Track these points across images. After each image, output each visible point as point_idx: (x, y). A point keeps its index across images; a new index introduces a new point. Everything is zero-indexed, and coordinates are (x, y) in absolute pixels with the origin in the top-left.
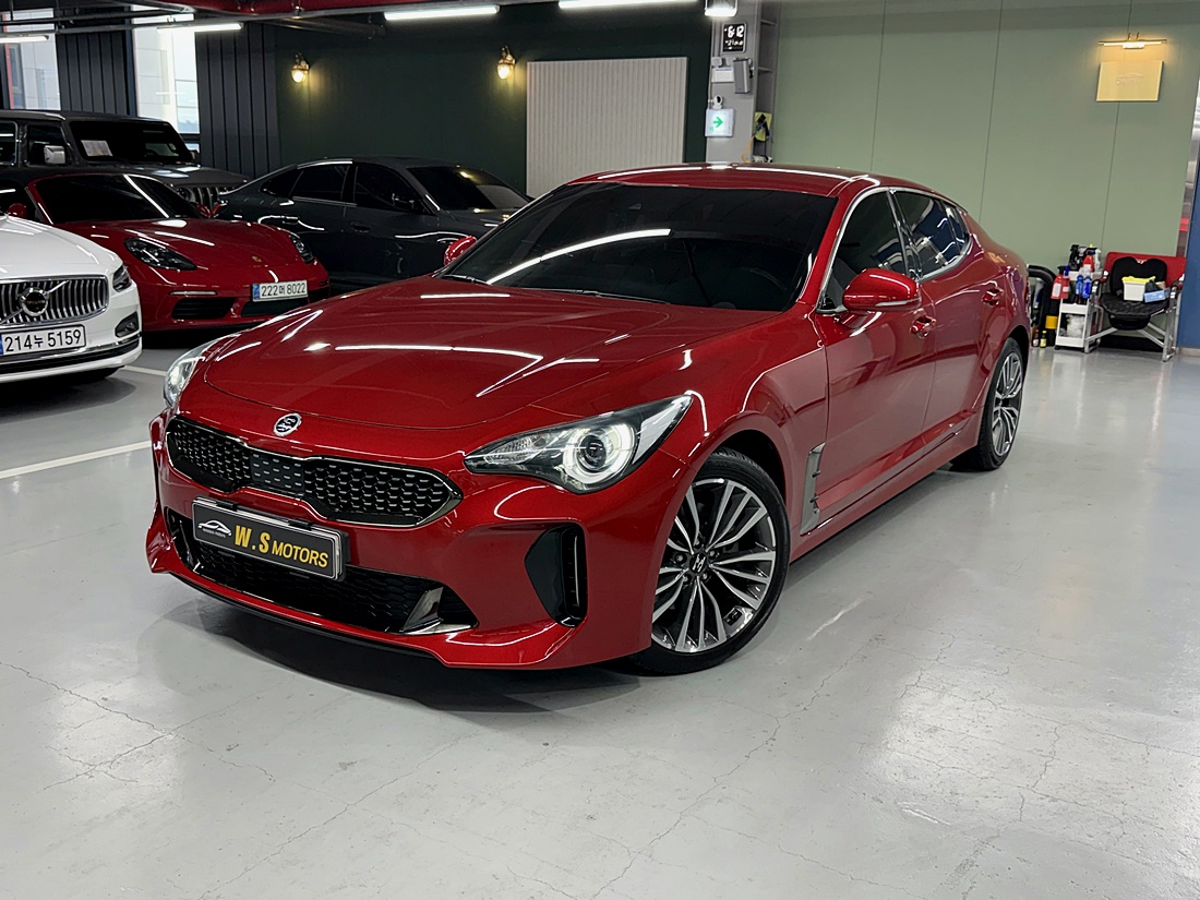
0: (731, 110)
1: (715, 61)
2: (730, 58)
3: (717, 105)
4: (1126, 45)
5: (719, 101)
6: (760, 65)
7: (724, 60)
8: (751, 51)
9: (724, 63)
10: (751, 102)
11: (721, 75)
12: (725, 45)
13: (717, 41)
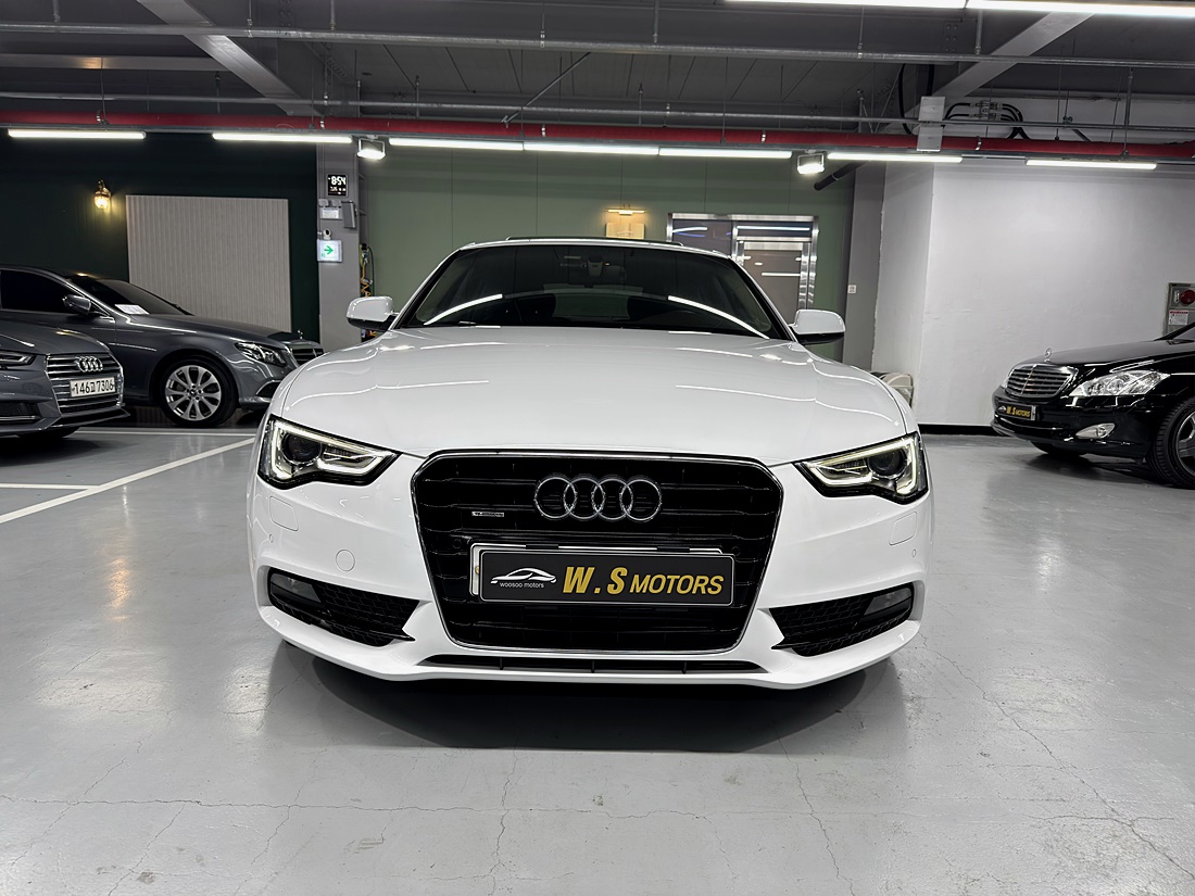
0: (340, 242)
2: (336, 201)
3: (327, 237)
4: (621, 212)
5: (327, 233)
6: (360, 207)
7: (330, 202)
8: (352, 196)
9: (330, 205)
10: (356, 236)
11: (329, 213)
12: (330, 189)
13: (322, 187)
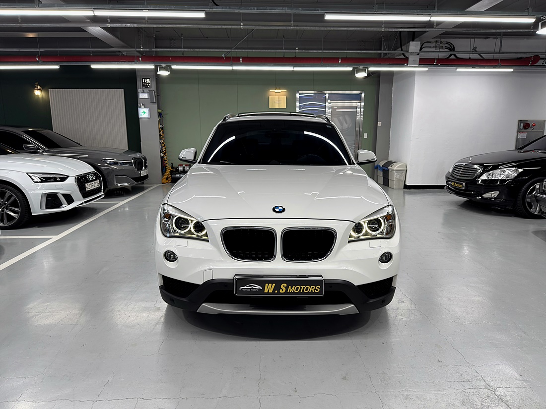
0: (149, 109)
1: (139, 90)
3: (143, 107)
4: (276, 91)
5: (143, 105)
6: (157, 93)
8: (153, 88)
9: (143, 92)
10: (156, 106)
11: (143, 96)
12: (143, 85)
13: (139, 84)
